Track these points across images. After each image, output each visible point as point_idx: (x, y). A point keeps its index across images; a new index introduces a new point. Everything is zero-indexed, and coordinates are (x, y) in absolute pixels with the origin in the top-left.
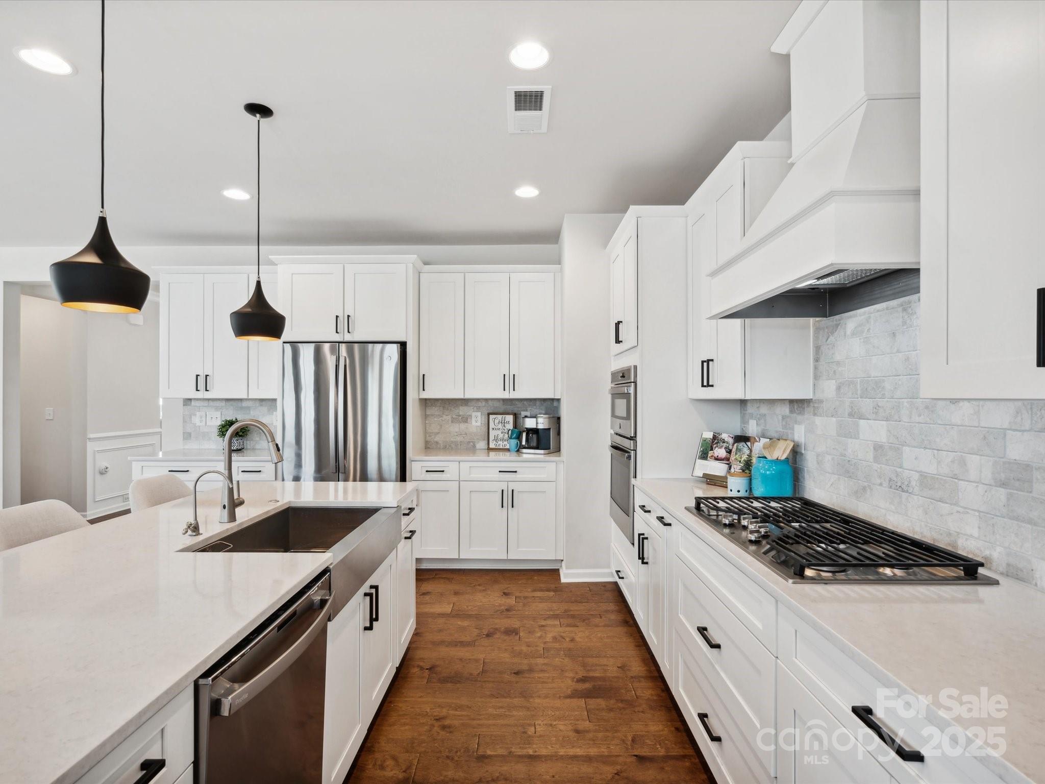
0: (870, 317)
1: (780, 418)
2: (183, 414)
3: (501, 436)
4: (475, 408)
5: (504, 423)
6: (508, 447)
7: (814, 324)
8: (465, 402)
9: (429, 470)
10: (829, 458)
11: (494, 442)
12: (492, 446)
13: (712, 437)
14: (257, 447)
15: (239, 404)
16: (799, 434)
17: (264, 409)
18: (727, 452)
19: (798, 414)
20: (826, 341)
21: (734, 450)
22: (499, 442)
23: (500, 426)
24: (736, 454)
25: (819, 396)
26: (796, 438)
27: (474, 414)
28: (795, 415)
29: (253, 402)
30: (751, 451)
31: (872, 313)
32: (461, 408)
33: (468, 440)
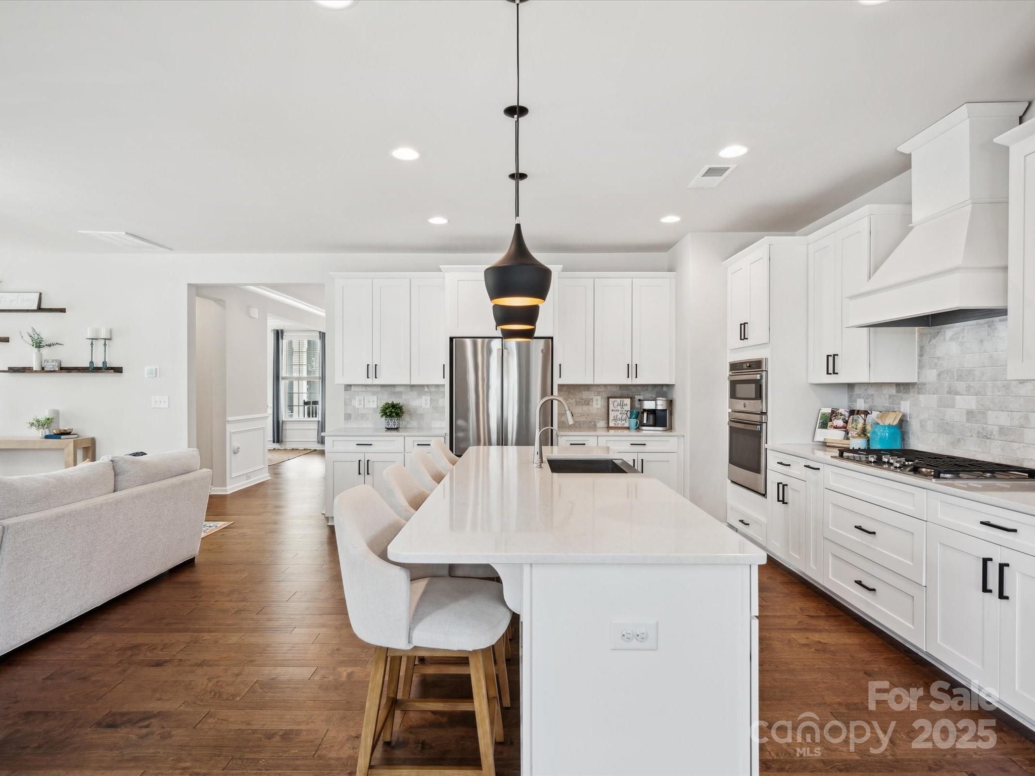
0: (964, 329)
1: (887, 396)
2: (344, 398)
3: (620, 416)
4: (596, 393)
5: (622, 405)
6: (627, 425)
7: (919, 331)
8: (587, 387)
9: (573, 443)
10: (931, 422)
11: (614, 422)
12: (611, 424)
13: (830, 412)
14: (409, 426)
15: (393, 389)
16: (906, 406)
17: (414, 394)
18: (844, 422)
19: (904, 393)
20: (929, 343)
21: (850, 420)
22: (618, 422)
23: (619, 408)
24: (852, 423)
25: (922, 380)
26: (902, 410)
27: (595, 398)
28: (901, 394)
29: (405, 388)
30: (865, 421)
31: (965, 326)
32: (584, 393)
33: (590, 420)
